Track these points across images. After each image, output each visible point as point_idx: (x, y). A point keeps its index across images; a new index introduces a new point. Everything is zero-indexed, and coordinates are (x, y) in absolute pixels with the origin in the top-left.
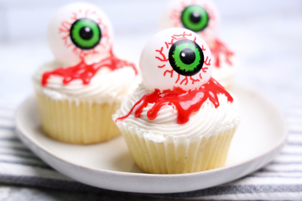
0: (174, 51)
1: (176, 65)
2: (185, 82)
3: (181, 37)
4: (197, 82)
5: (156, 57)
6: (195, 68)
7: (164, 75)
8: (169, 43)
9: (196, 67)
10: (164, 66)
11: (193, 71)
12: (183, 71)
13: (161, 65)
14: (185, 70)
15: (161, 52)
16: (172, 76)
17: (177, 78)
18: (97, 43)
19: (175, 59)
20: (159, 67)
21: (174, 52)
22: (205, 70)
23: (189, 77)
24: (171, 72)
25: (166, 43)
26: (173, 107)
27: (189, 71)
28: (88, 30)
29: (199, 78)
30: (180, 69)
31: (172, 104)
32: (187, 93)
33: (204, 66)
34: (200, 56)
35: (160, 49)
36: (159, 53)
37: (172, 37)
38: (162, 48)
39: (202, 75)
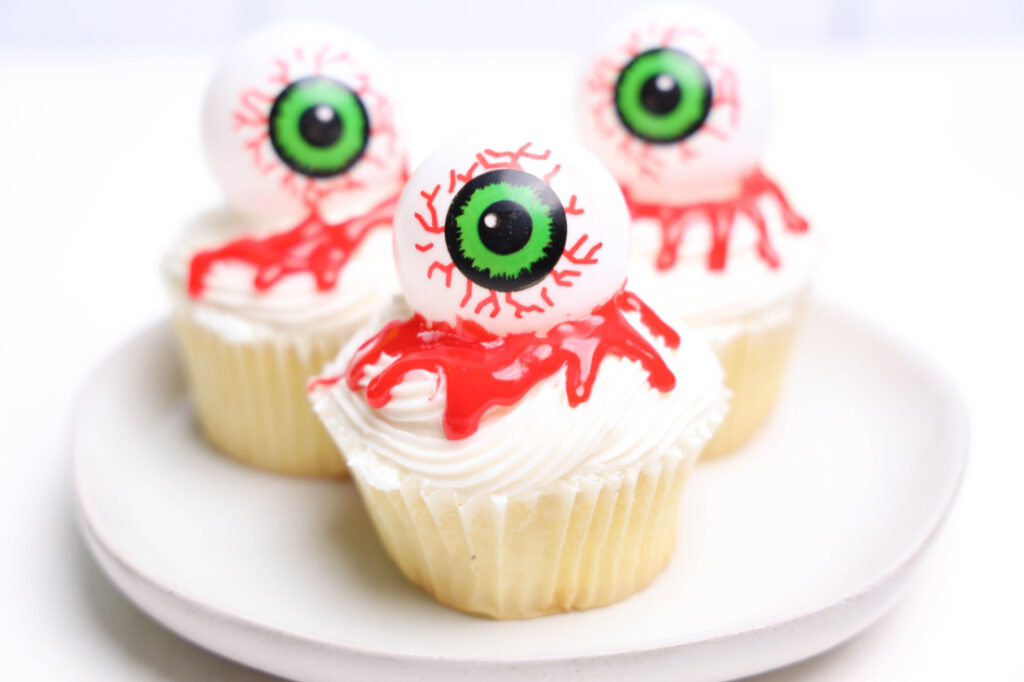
0: (466, 205)
1: (463, 251)
2: (490, 308)
3: (507, 159)
4: (534, 313)
5: (418, 216)
6: (524, 271)
7: (430, 275)
8: (461, 177)
9: (527, 266)
10: (430, 246)
11: (516, 276)
12: (482, 271)
13: (423, 244)
14: (487, 271)
15: (430, 199)
16: (448, 283)
17: (463, 292)
18: (359, 155)
19: (462, 230)
20: (419, 247)
21: (463, 208)
22: (567, 278)
23: (501, 296)
24: (447, 270)
25: (453, 173)
26: (439, 380)
27: (501, 275)
28: (325, 115)
29: (541, 303)
30: (474, 265)
31: (441, 370)
32: (501, 343)
33: (563, 264)
34: (549, 233)
35: (430, 192)
36: (425, 201)
37: (479, 156)
38: (438, 188)
39: (550, 294)
